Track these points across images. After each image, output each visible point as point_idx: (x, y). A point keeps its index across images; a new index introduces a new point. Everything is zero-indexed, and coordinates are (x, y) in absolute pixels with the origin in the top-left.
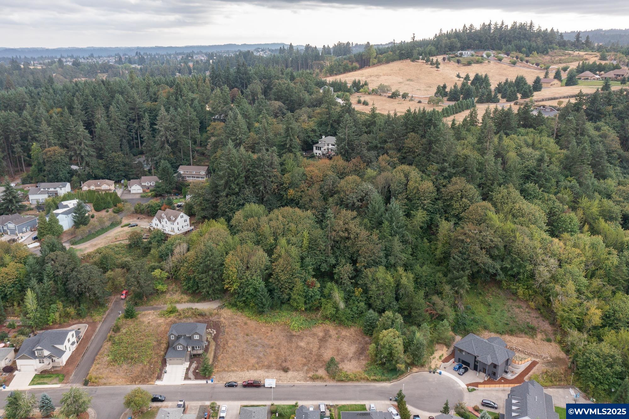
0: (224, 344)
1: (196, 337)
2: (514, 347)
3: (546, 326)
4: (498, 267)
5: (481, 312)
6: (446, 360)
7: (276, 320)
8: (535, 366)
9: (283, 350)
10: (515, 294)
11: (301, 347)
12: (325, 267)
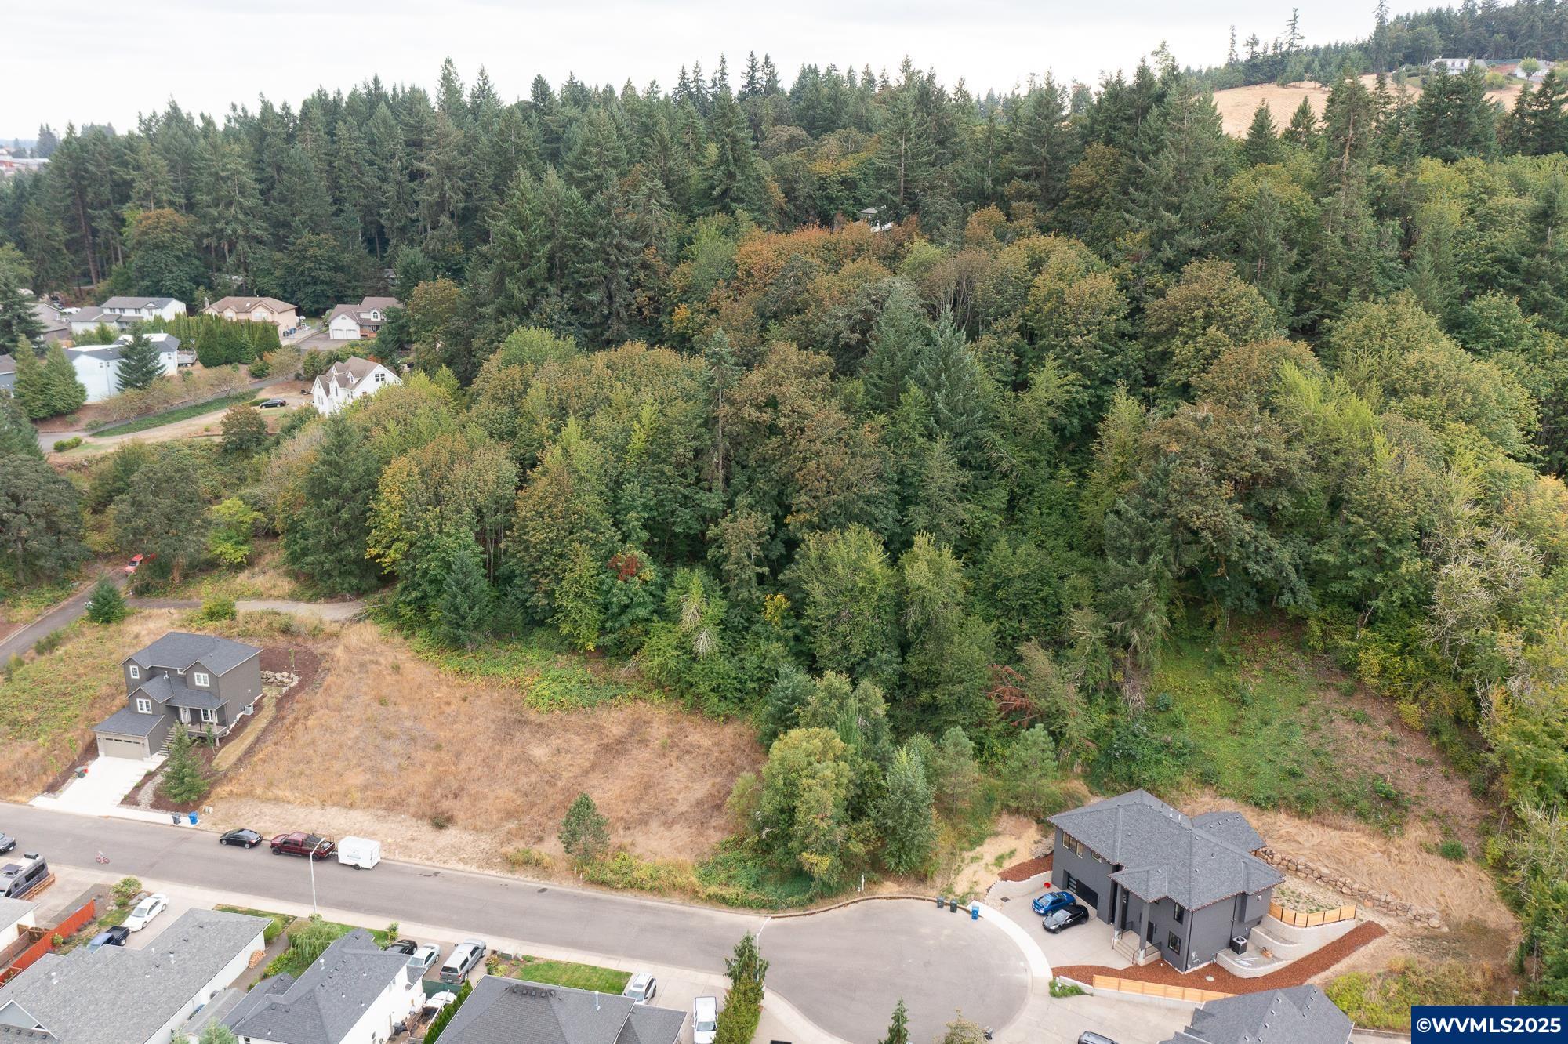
0: (297, 719)
1: (201, 680)
2: (1302, 860)
3: (1458, 800)
4: (1285, 555)
5: (1204, 722)
6: (1019, 873)
7: (492, 670)
8: (1365, 942)
9: (468, 760)
10: (1349, 669)
11: (530, 760)
12: (684, 520)
